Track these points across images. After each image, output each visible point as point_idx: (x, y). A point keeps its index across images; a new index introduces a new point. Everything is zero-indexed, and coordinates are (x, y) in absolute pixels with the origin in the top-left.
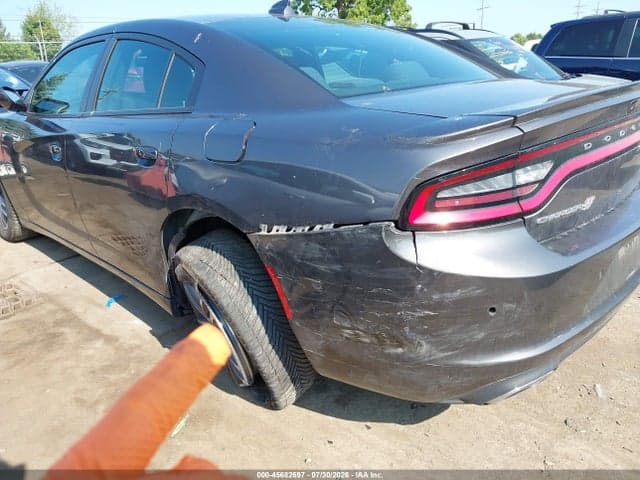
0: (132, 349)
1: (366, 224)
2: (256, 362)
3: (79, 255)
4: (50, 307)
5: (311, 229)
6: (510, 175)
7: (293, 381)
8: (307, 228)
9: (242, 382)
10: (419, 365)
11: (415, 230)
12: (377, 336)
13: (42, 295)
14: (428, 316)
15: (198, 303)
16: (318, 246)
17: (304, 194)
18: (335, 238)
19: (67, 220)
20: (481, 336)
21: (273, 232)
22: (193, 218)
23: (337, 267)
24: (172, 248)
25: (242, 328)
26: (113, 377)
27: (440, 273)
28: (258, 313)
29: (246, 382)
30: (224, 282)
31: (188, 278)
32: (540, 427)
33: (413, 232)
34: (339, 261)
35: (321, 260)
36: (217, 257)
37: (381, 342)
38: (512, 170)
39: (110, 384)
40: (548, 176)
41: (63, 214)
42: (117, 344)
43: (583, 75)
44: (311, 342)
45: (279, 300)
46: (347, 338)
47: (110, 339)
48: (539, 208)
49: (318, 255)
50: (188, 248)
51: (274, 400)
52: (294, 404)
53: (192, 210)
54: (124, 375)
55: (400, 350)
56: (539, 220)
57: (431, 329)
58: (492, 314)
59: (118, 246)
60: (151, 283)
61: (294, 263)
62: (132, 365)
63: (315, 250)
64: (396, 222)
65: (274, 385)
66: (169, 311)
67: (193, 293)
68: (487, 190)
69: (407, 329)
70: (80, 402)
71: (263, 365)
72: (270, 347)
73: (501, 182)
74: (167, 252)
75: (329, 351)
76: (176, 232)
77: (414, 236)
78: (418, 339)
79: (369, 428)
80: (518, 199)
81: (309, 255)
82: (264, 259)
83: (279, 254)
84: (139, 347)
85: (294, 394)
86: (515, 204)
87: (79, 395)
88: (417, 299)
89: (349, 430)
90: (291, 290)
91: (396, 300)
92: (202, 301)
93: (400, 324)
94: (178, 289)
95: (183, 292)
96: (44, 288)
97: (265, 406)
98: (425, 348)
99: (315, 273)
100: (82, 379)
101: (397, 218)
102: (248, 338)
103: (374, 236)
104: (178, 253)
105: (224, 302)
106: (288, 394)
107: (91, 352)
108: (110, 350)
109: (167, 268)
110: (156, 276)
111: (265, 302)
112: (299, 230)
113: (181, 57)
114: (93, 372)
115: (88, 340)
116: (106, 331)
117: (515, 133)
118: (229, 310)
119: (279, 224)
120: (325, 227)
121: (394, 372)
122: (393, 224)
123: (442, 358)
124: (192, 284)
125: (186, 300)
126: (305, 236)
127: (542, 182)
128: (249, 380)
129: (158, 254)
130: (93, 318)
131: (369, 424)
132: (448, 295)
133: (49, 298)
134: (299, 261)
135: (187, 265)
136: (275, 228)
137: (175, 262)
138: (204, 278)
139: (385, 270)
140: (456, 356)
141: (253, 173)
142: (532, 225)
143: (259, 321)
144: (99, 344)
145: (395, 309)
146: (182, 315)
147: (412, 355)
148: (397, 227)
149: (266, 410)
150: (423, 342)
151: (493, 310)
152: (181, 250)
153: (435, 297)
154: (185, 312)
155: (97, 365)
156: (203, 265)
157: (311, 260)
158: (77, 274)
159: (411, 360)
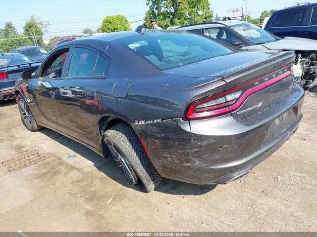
0: (88, 173)
1: (172, 119)
2: (137, 173)
3: (62, 135)
4: (53, 158)
5: (153, 121)
6: (224, 98)
7: (153, 180)
8: (152, 121)
9: (133, 183)
10: (197, 170)
11: (189, 120)
12: (180, 160)
13: (49, 153)
14: (197, 151)
15: (114, 152)
16: (156, 128)
17: (153, 107)
18: (161, 124)
19: (56, 121)
20: (218, 157)
21: (140, 123)
22: (110, 119)
23: (163, 135)
24: (102, 131)
25: (131, 160)
26: (82, 184)
27: (199, 135)
28: (137, 154)
29: (135, 183)
30: (123, 143)
31: (109, 142)
32: (252, 194)
33: (189, 121)
34: (164, 133)
35: (157, 133)
36: (120, 134)
37: (182, 162)
38: (224, 96)
39: (81, 187)
40: (240, 96)
41: (54, 118)
42: (82, 171)
43: (286, 37)
44: (157, 164)
45: (144, 149)
46: (170, 162)
47: (79, 170)
48: (238, 108)
49: (156, 131)
50: (108, 131)
51: (146, 188)
52: (154, 190)
53: (109, 116)
54: (86, 183)
55: (189, 164)
56: (238, 113)
57: (199, 156)
58: (220, 149)
59: (78, 130)
60: (94, 145)
61: (148, 134)
62: (89, 179)
63: (155, 129)
64: (182, 118)
65: (145, 182)
66: (103, 156)
67: (112, 149)
68: (216, 104)
69: (190, 156)
70: (70, 194)
71: (140, 174)
72: (142, 167)
73: (221, 100)
74: (100, 133)
75: (164, 167)
76: (103, 125)
77: (189, 122)
78: (195, 159)
79: (184, 197)
80: (228, 106)
81: (153, 131)
82: (137, 133)
83: (142, 131)
84: (91, 172)
85: (153, 186)
86: (227, 108)
87: (69, 191)
88: (192, 145)
89: (176, 199)
90: (148, 145)
91: (185, 146)
92: (115, 151)
93: (187, 155)
94: (106, 147)
95: (108, 148)
96: (50, 150)
97: (143, 192)
98: (197, 163)
99: (156, 138)
100: (70, 185)
101: (182, 116)
102: (134, 164)
103: (175, 123)
104: (105, 133)
105: (124, 151)
106: (151, 186)
107: (72, 175)
108: (79, 174)
109: (101, 139)
110: (96, 143)
111: (139, 150)
112: (149, 122)
113: (101, 56)
114: (74, 182)
115: (70, 170)
116: (77, 167)
117: (223, 83)
118: (126, 154)
119: (142, 120)
120: (158, 120)
121: (188, 173)
122: (181, 119)
123: (205, 166)
124: (111, 145)
125: (109, 151)
126: (152, 124)
127: (237, 99)
128: (136, 181)
129: (97, 133)
130: (71, 162)
131: (184, 196)
132: (203, 143)
133: (52, 154)
134: (150, 133)
135: (108, 137)
136: (140, 122)
137: (104, 137)
138: (116, 142)
139: (181, 135)
140: (210, 165)
141: (133, 100)
142: (235, 115)
143: (137, 158)
144: (75, 172)
145: (185, 149)
146: (108, 158)
147: (194, 166)
148: (183, 119)
149: (143, 193)
150: (196, 161)
151: (220, 147)
152: (106, 132)
153: (199, 144)
154: (109, 156)
155: (75, 180)
156: (115, 137)
157: (154, 133)
158: (62, 144)
159: (193, 168)
